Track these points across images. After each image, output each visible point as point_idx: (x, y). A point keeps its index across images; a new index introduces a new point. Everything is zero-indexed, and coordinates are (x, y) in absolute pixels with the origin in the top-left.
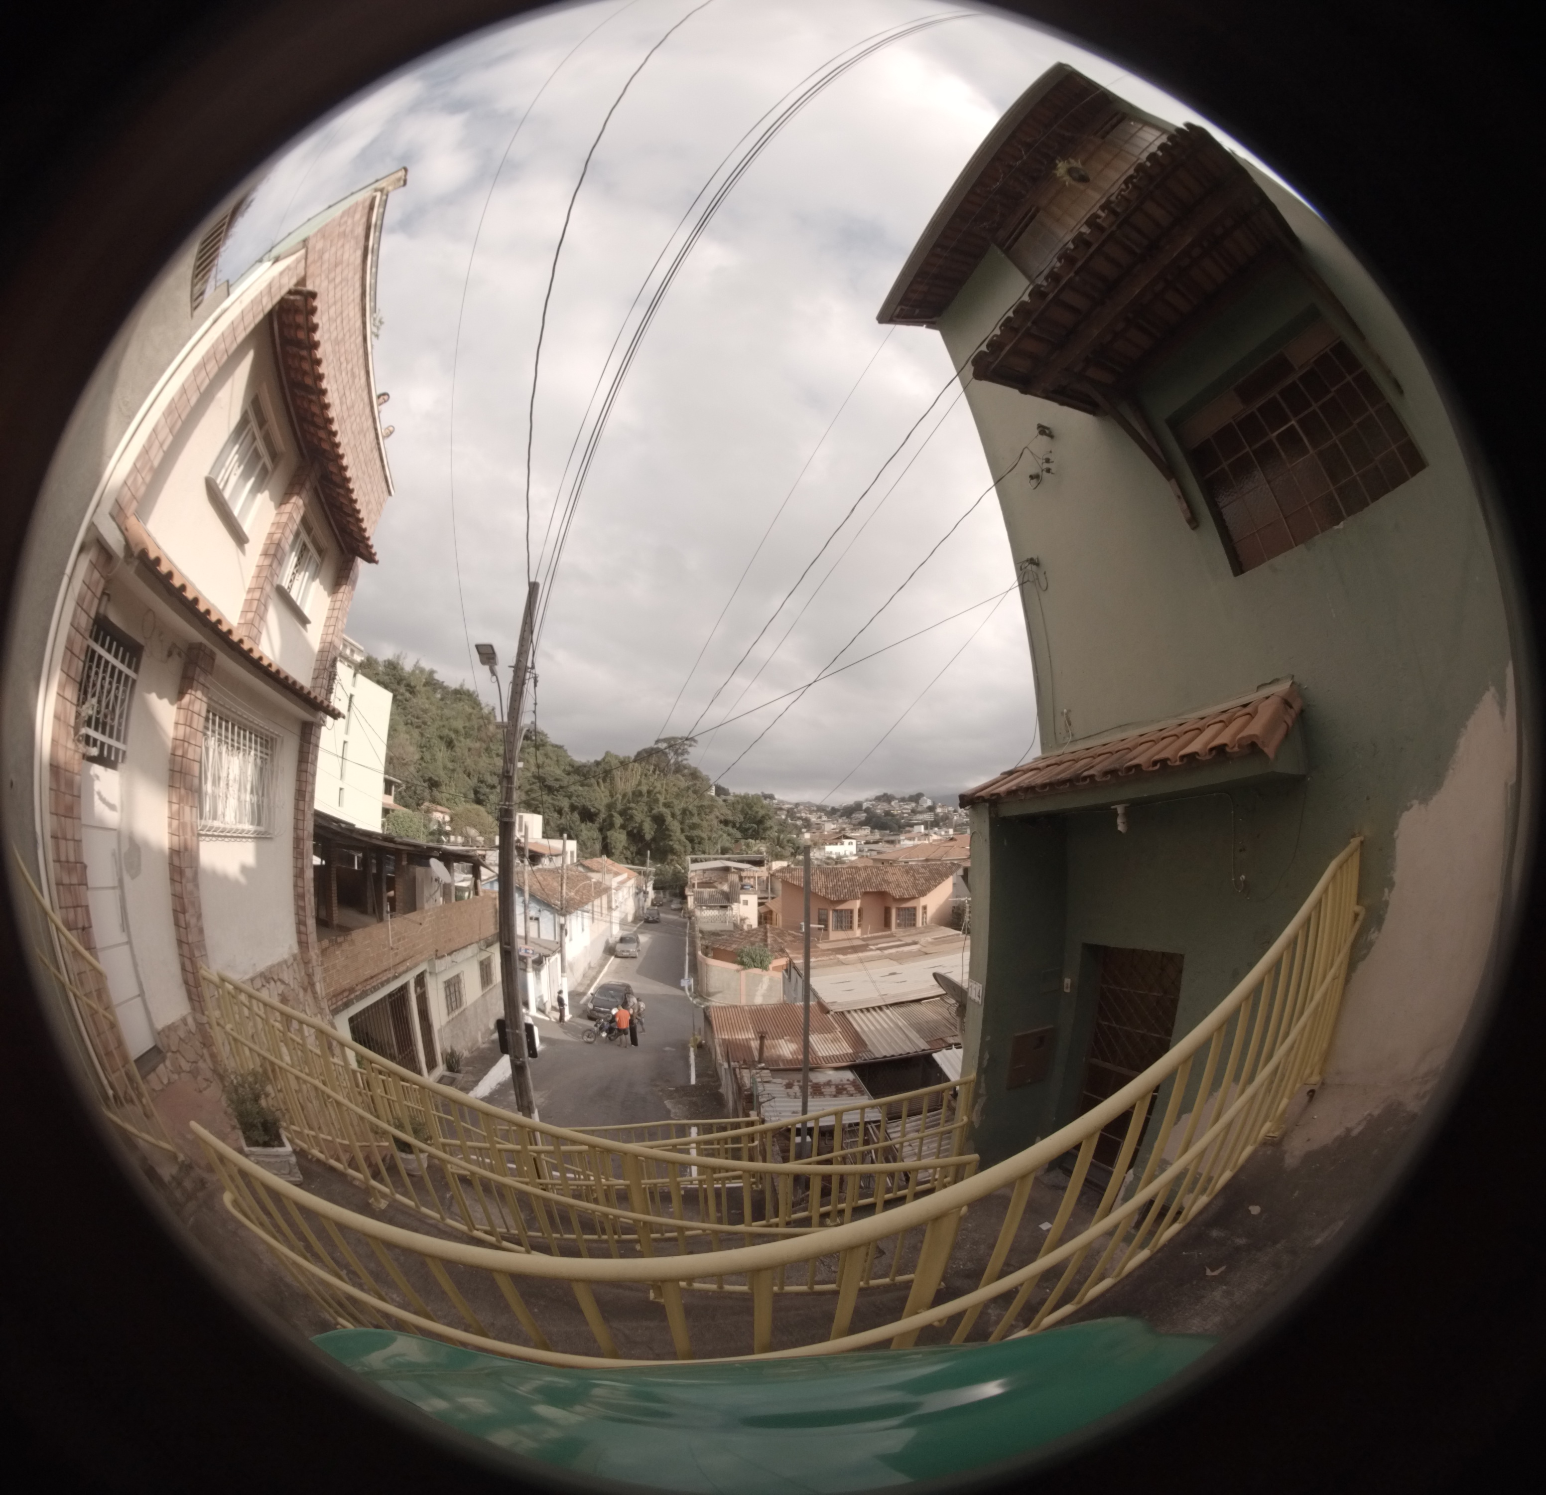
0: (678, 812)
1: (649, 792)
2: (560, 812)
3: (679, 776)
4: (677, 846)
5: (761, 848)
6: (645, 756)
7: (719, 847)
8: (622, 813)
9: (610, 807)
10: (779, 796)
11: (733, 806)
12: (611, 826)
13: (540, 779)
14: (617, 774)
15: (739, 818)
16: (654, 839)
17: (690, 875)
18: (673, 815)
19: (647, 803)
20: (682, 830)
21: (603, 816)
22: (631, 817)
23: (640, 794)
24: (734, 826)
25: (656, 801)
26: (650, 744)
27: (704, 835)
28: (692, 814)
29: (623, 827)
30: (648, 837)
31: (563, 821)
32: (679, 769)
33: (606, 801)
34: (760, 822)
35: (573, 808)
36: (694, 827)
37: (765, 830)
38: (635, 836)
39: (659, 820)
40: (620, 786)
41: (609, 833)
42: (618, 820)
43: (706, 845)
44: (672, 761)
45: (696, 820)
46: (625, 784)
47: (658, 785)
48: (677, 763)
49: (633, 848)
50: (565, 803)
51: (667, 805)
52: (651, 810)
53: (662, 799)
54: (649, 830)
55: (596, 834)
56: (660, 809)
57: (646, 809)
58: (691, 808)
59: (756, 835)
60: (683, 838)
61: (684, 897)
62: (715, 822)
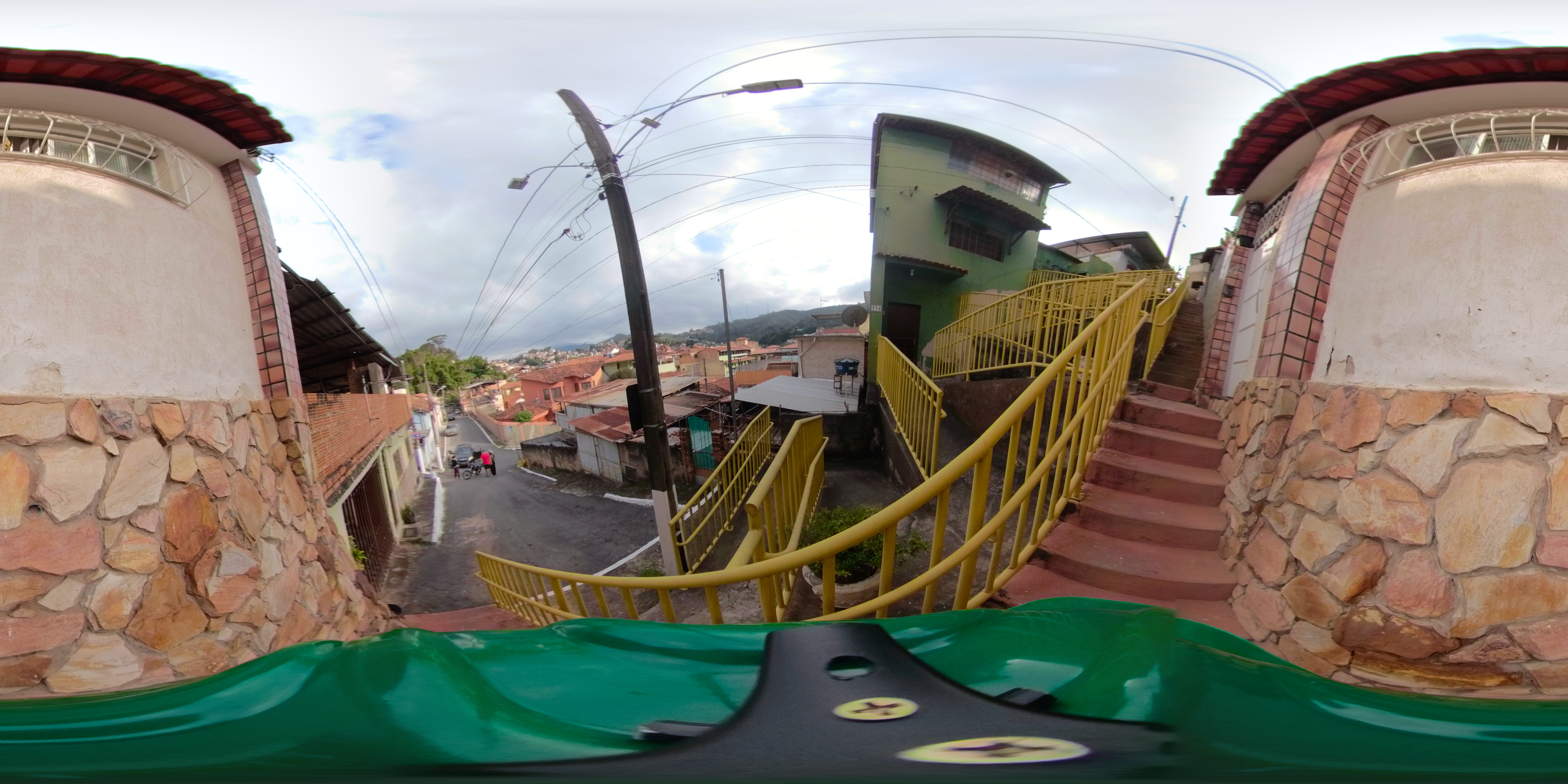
0: (448, 370)
1: (432, 362)
3: (442, 354)
4: (450, 384)
5: (488, 378)
6: (425, 347)
9: (415, 374)
14: (414, 358)
15: (474, 368)
17: (461, 395)
18: (446, 371)
19: (432, 368)
20: (451, 377)
21: (413, 378)
23: (428, 364)
24: (471, 371)
25: (436, 365)
26: (425, 342)
27: (461, 376)
28: (453, 369)
32: (441, 350)
34: (484, 368)
36: (456, 374)
37: (486, 370)
39: (439, 374)
40: (418, 363)
44: (437, 348)
45: (456, 371)
46: (420, 361)
47: (434, 358)
51: (441, 367)
52: (435, 370)
56: (439, 369)
57: (432, 370)
58: (452, 366)
60: (452, 380)
61: (459, 406)
62: (464, 371)
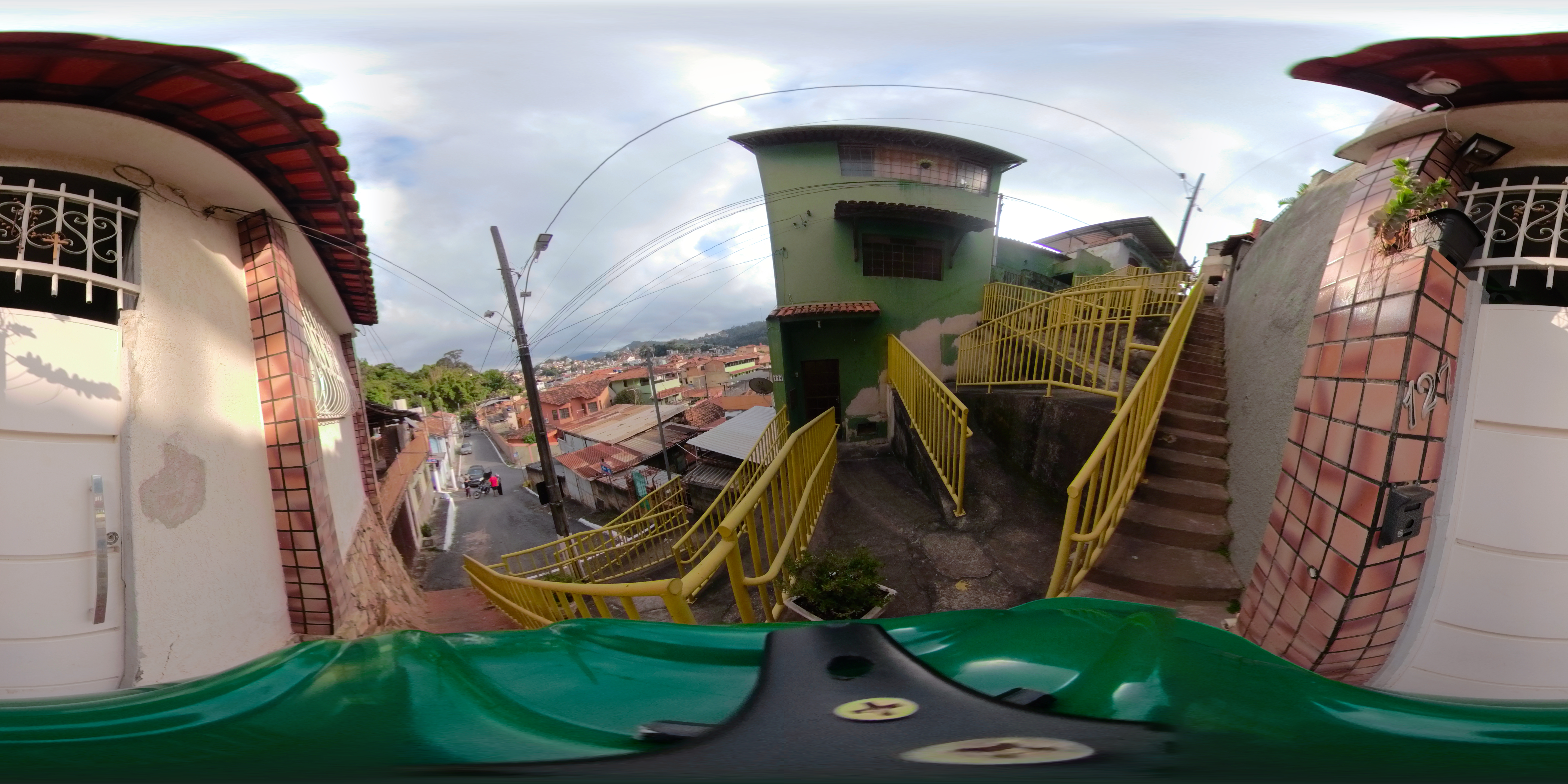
0: (463, 384)
2: (409, 397)
3: (459, 368)
4: (467, 400)
5: (503, 393)
6: (442, 362)
7: (485, 396)
8: (439, 390)
9: (432, 389)
10: (501, 370)
11: (485, 376)
12: (435, 397)
13: (397, 384)
14: (431, 373)
15: (490, 381)
16: (455, 399)
17: (477, 411)
18: (462, 386)
19: (448, 383)
21: (429, 393)
22: (443, 391)
23: (445, 380)
24: (488, 385)
26: (442, 357)
27: (477, 392)
28: (470, 384)
29: (440, 396)
30: (453, 398)
31: (412, 401)
32: (457, 365)
33: (430, 386)
35: (415, 393)
37: (503, 384)
38: (447, 399)
40: (434, 378)
41: (434, 401)
42: (437, 394)
43: (480, 396)
44: (454, 362)
45: (472, 386)
46: (437, 377)
47: (451, 373)
48: (456, 362)
49: (447, 405)
50: (411, 392)
52: (451, 385)
53: (455, 380)
54: (452, 396)
55: (429, 403)
56: (455, 384)
57: (449, 386)
58: (469, 381)
59: (499, 387)
60: (468, 395)
61: (475, 421)
62: (480, 386)
